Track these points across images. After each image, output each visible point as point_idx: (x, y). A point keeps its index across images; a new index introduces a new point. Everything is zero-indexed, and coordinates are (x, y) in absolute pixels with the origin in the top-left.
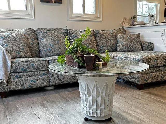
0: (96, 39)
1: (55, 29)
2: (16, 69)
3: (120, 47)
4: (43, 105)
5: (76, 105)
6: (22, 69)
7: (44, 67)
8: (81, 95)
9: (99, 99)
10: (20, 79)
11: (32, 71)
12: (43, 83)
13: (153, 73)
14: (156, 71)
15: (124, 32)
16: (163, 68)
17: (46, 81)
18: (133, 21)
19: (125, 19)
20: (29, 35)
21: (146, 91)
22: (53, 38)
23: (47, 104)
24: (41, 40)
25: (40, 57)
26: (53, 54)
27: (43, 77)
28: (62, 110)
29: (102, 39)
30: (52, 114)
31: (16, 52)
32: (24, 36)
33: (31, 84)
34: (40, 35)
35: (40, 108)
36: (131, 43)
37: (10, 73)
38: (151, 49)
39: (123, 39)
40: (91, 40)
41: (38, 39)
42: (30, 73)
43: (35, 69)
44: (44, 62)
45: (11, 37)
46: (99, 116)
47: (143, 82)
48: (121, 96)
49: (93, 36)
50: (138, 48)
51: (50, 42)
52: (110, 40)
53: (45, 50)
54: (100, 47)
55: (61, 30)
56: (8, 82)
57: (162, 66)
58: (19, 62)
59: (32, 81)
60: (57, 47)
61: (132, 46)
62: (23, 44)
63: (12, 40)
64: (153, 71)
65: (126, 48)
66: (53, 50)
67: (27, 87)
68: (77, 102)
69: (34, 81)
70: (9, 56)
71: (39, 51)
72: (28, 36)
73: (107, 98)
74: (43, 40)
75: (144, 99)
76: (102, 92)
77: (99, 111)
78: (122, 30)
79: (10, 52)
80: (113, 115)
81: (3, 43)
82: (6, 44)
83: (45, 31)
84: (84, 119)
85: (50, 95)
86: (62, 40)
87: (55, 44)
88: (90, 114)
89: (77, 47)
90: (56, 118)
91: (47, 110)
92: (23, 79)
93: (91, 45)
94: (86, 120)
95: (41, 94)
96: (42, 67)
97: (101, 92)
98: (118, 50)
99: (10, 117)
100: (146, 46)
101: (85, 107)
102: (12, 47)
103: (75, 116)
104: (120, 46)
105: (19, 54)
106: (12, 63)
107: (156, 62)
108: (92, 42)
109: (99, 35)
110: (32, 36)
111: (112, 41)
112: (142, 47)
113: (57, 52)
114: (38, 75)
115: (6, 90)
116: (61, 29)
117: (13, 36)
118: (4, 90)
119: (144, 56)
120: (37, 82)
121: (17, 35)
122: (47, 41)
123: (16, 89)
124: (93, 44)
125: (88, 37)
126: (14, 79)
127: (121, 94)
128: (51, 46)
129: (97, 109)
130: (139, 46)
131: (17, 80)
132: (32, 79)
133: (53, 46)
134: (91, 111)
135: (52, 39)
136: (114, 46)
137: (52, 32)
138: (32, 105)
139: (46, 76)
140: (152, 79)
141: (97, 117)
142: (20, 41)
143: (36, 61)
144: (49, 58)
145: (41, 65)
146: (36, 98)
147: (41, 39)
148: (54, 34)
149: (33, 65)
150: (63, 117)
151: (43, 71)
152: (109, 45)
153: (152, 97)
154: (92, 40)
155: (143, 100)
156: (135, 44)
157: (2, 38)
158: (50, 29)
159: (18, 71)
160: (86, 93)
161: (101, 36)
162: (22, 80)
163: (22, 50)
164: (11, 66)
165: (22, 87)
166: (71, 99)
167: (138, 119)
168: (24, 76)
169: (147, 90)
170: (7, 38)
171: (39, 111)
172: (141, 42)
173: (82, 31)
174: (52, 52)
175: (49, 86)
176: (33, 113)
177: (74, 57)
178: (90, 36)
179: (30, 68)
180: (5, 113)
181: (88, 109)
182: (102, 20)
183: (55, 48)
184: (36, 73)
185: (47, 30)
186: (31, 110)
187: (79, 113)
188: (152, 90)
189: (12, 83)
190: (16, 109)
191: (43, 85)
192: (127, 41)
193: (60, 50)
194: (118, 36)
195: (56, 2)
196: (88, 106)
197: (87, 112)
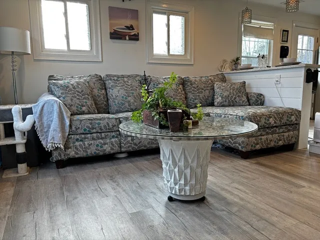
0: (184, 90)
1: (129, 76)
2: (77, 129)
3: (218, 100)
4: (112, 178)
5: (157, 179)
6: (85, 130)
7: (113, 126)
8: (164, 166)
9: (188, 171)
10: (81, 143)
11: (97, 132)
12: (112, 149)
13: (263, 136)
14: (268, 134)
15: (223, 79)
16: (277, 129)
17: (117, 146)
18: (236, 64)
19: (225, 61)
20: (94, 84)
21: (253, 161)
22: (126, 87)
23: (118, 177)
25: (109, 113)
26: (126, 109)
27: (113, 140)
28: (137, 185)
29: (192, 88)
30: (124, 191)
31: (77, 107)
32: (88, 85)
33: (96, 149)
34: (109, 83)
35: (108, 183)
36: (233, 94)
37: (69, 135)
38: (261, 103)
39: (222, 89)
40: (178, 90)
41: (106, 89)
42: (95, 135)
43: (102, 130)
44: (114, 120)
45: (70, 86)
46: (188, 194)
47: (249, 148)
48: (219, 168)
49: (180, 84)
50: (243, 101)
51: (122, 92)
52: (205, 91)
53: (115, 104)
54: (191, 100)
55: (138, 77)
56: (66, 147)
57: (276, 127)
58: (81, 121)
60: (131, 99)
61: (235, 98)
62: (87, 96)
63: (71, 90)
64: (264, 133)
65: (226, 101)
66: (127, 104)
67: (91, 153)
68: (158, 175)
69: (100, 145)
70: (67, 112)
71: (108, 105)
72: (92, 85)
73: (199, 170)
74: (112, 90)
75: (250, 171)
76: (192, 162)
77: (187, 188)
78: (220, 76)
79: (69, 106)
80: (207, 193)
81: (60, 94)
82: (63, 96)
83: (116, 78)
84: (167, 198)
85: (122, 165)
86: (138, 90)
87: (129, 96)
88: (175, 191)
89: (157, 100)
90: (130, 196)
91: (117, 185)
92: (86, 143)
93: (178, 98)
94: (171, 199)
95: (110, 163)
96: (111, 126)
97: (190, 161)
98: (216, 104)
99: (68, 194)
100: (254, 99)
101: (168, 181)
102: (72, 100)
103: (155, 194)
104: (218, 98)
105: (81, 109)
106: (71, 121)
107: (268, 120)
108: (179, 93)
109: (189, 84)
110: (98, 85)
111: (207, 91)
112: (248, 100)
113: (132, 107)
114: (106, 138)
115: (63, 157)
116: (138, 76)
117: (72, 85)
118: (61, 157)
119: (251, 113)
120: (105, 147)
121: (78, 83)
122: (119, 91)
123: (77, 156)
124: (181, 96)
125: (174, 86)
126: (74, 143)
127: (218, 165)
128: (124, 99)
129: (185, 185)
130: (244, 98)
131: (77, 144)
132: (98, 143)
133: (126, 98)
134: (177, 187)
135: (126, 89)
136: (210, 99)
137: (125, 79)
138: (98, 178)
139: (117, 139)
140: (262, 144)
141: (185, 196)
142: (82, 91)
143: (104, 119)
144: (121, 115)
145: (110, 124)
146: (102, 169)
147: (110, 88)
148: (128, 82)
149: (99, 124)
150: (139, 196)
151: (112, 132)
152: (203, 98)
153: (262, 169)
154: (180, 90)
155: (249, 173)
156: (238, 96)
157: (58, 88)
158: (122, 75)
159: (79, 131)
160: (170, 162)
161: (191, 84)
162: (85, 145)
163: (85, 104)
164: (70, 126)
165: (85, 154)
166: (150, 171)
167: (242, 199)
168: (88, 138)
169: (254, 159)
170: (65, 88)
171: (107, 186)
172: (247, 94)
173: (165, 78)
174: (126, 107)
175: (121, 153)
176: (99, 189)
177: (154, 113)
178: (176, 85)
179: (96, 129)
180: (61, 188)
181: (173, 185)
182: (193, 63)
183: (129, 101)
184: (103, 134)
185: (118, 77)
186: (96, 184)
187: (161, 190)
188: (262, 160)
189: (71, 148)
190: (77, 182)
191: (112, 152)
192: (228, 91)
193: (135, 104)
194: (215, 85)
195: (130, 39)
196: (172, 180)
197: (171, 189)
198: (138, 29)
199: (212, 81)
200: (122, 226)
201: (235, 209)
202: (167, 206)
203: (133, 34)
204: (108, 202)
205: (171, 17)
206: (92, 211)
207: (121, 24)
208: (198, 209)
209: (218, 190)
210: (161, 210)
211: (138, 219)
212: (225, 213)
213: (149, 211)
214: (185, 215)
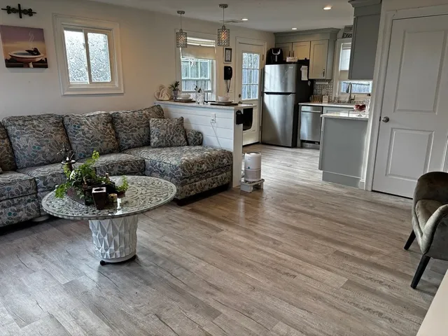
0: (114, 128)
1: (39, 117)
3: (154, 140)
4: (35, 250)
7: (28, 189)
8: (94, 235)
9: (117, 238)
11: (7, 199)
12: (29, 215)
14: (201, 179)
15: (161, 114)
16: (211, 173)
17: (34, 210)
18: (175, 90)
19: (162, 87)
21: (187, 208)
22: (37, 134)
23: (42, 247)
24: (16, 140)
25: (15, 169)
26: (41, 162)
27: (29, 204)
28: (67, 254)
29: (124, 127)
30: (53, 262)
33: (8, 218)
34: (13, 130)
35: (32, 256)
36: (171, 133)
38: (199, 142)
39: (158, 128)
40: (106, 131)
41: (8, 137)
42: (5, 202)
43: (13, 195)
44: (28, 183)
46: (119, 256)
47: (184, 196)
49: (108, 123)
50: (181, 141)
51: (33, 141)
52: (139, 129)
53: (25, 157)
54: (123, 140)
55: (52, 119)
57: (210, 171)
59: (10, 214)
60: (46, 149)
61: (172, 138)
64: (197, 179)
65: (163, 141)
66: (40, 156)
67: (3, 224)
68: (88, 239)
69: (13, 213)
71: (14, 158)
73: (127, 235)
74: (19, 138)
75: (182, 220)
76: (121, 228)
77: (118, 252)
78: (156, 110)
80: (137, 251)
83: (21, 122)
84: (98, 263)
85: (44, 232)
86: (54, 136)
87: (42, 146)
88: (107, 256)
89: (81, 176)
90: (60, 267)
91: (44, 257)
93: (107, 140)
94: (103, 263)
95: (28, 231)
96: (24, 190)
97: (118, 229)
98: (152, 144)
100: (192, 138)
101: (99, 248)
103: (87, 260)
104: (154, 138)
107: (201, 167)
108: (108, 134)
109: (119, 121)
111: (141, 129)
112: (187, 139)
113: (48, 158)
114: (19, 203)
116: (51, 116)
119: (184, 161)
120: (20, 214)
122: (27, 140)
124: (111, 137)
125: (101, 127)
127: (153, 218)
128: (37, 150)
129: (115, 250)
130: (182, 138)
132: (10, 211)
133: (39, 149)
134: (108, 252)
135: (37, 136)
136: (146, 138)
137: (35, 123)
138: (18, 252)
139: (33, 203)
140: (197, 190)
141: (116, 258)
143: (13, 182)
144: (37, 173)
145: (24, 188)
146: (20, 240)
147: (14, 136)
148: (39, 126)
149: (10, 189)
150: (70, 265)
151: (27, 195)
152: (137, 137)
153: (194, 216)
154: (108, 130)
156: (176, 135)
158: (29, 116)
160: (99, 232)
161: (122, 122)
166: (80, 235)
167: (169, 252)
169: (189, 205)
171: (32, 260)
172: (185, 131)
173: (89, 116)
174: (40, 159)
175: (41, 216)
176: (22, 265)
177: (79, 193)
178: (103, 124)
179: (5, 195)
181: (104, 251)
182: (122, 92)
183: (44, 152)
184: (15, 200)
185: (24, 119)
186: (18, 260)
188: (197, 205)
191: (29, 218)
192: (164, 129)
193: (52, 154)
194: (151, 121)
195: (35, 66)
196: (103, 246)
197: (103, 255)
198: (45, 54)
199: (147, 117)
200: (57, 297)
201: (161, 262)
202: (99, 271)
203: (39, 59)
204: (38, 278)
205: (90, 35)
206: (22, 289)
207: (20, 48)
208: (128, 268)
209: (149, 246)
210: (94, 276)
211: (72, 288)
212: (152, 267)
213: (82, 279)
214: (117, 276)
